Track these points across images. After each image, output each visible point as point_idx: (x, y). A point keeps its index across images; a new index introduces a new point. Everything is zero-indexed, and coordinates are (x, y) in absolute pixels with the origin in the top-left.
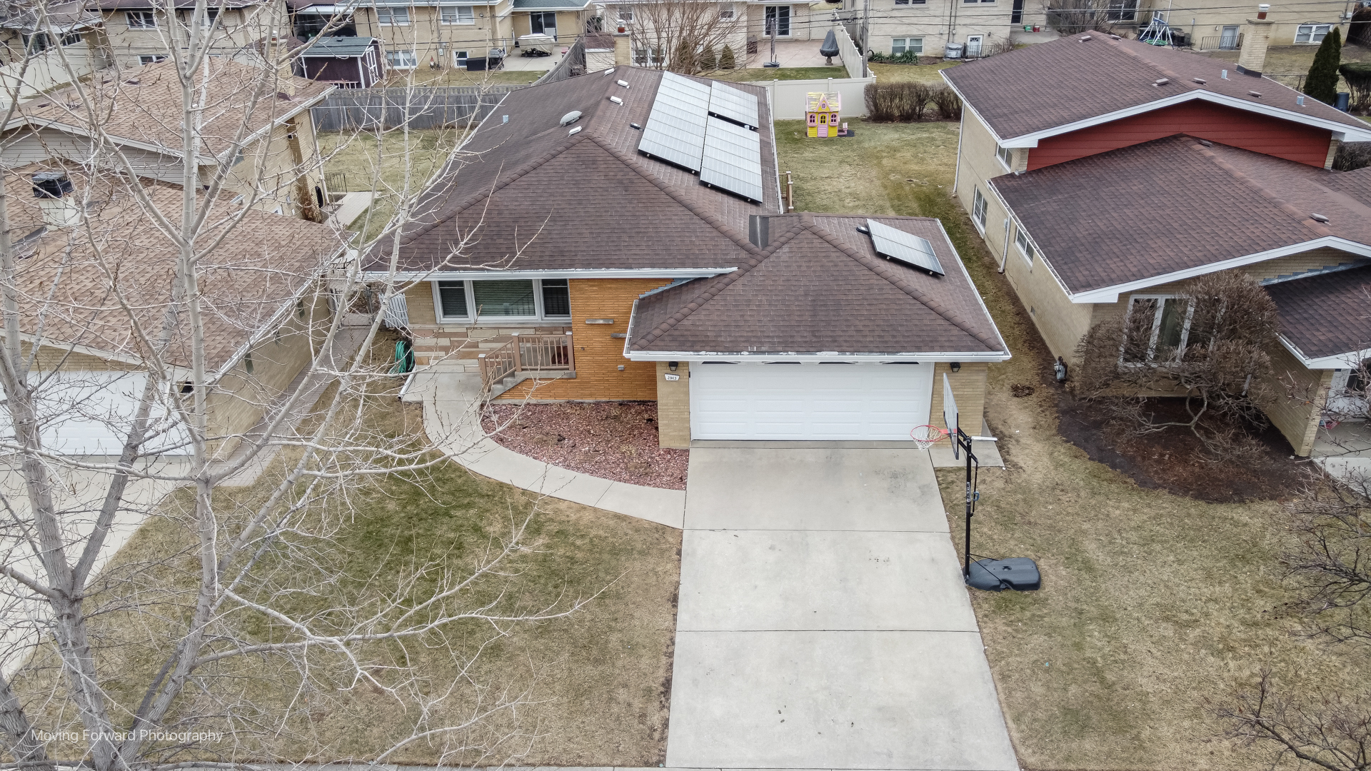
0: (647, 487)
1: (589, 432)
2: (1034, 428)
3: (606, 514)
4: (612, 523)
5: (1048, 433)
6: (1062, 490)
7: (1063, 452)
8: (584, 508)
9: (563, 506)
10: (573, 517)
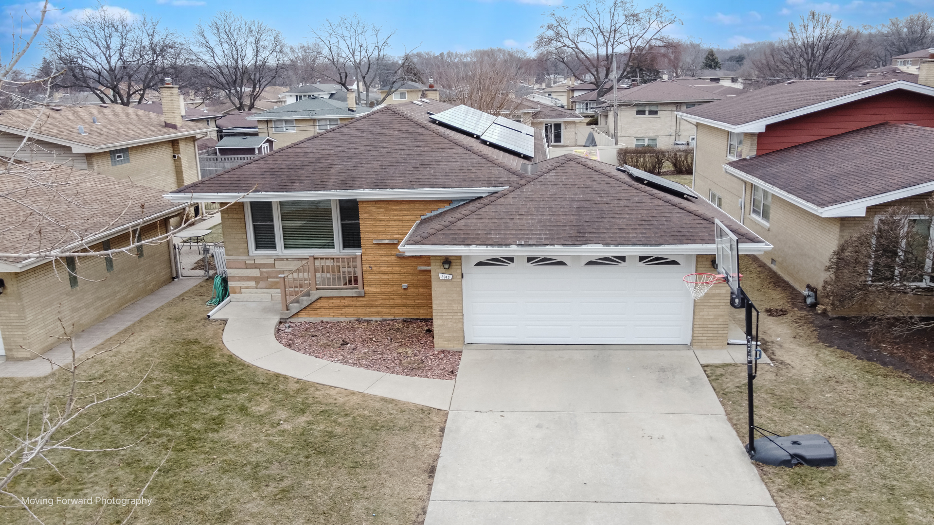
0: (418, 378)
1: (371, 339)
2: (795, 338)
3: (373, 398)
4: (378, 405)
5: (809, 341)
6: (837, 382)
7: (827, 354)
8: (353, 393)
9: (332, 392)
10: (341, 400)
